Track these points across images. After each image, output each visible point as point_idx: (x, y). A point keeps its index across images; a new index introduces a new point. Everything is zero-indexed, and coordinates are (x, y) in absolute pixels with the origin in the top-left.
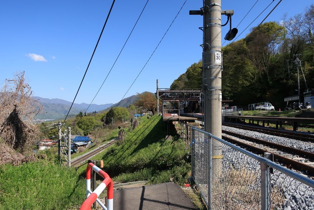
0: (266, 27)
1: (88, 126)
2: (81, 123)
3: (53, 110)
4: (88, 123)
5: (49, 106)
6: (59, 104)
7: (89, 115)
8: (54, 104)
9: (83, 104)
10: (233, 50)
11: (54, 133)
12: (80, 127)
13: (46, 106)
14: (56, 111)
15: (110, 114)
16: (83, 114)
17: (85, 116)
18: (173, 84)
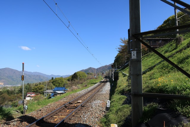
1: (60, 84)
3: (34, 79)
4: (59, 81)
5: (31, 76)
6: (38, 75)
8: (34, 75)
11: (36, 89)
12: (54, 85)
13: (30, 76)
14: (36, 80)
15: (74, 76)
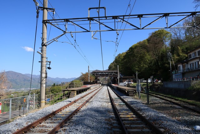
0: (159, 32)
1: (58, 92)
2: (53, 90)
4: (57, 90)
7: (60, 85)
9: (57, 78)
10: (140, 46)
16: (56, 85)
17: (57, 86)
18: (110, 66)
